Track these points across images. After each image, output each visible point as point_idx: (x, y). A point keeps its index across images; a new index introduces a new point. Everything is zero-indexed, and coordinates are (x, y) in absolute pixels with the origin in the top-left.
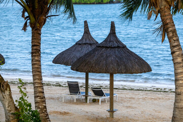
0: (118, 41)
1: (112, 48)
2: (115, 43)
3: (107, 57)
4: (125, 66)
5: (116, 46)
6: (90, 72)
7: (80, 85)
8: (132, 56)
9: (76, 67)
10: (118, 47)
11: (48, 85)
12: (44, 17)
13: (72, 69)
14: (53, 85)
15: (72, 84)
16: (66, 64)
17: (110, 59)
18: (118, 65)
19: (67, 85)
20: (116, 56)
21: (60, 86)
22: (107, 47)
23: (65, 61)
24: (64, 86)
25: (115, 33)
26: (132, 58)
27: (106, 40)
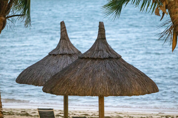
0: (109, 50)
1: (101, 59)
2: (105, 52)
3: (94, 73)
4: (120, 84)
5: (107, 56)
6: (70, 95)
7: (56, 113)
8: (131, 70)
9: (50, 88)
10: (110, 58)
11: (10, 114)
12: (3, 18)
13: (44, 91)
14: (18, 114)
15: (45, 113)
16: (36, 84)
17: (98, 76)
18: (110, 84)
19: (37, 113)
20: (106, 70)
21: (27, 115)
22: (93, 59)
23: (34, 79)
24: (33, 115)
25: (105, 38)
26: (130, 74)
27: (92, 49)
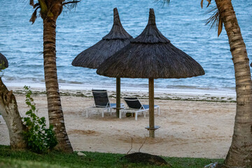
0: (159, 34)
1: (152, 44)
2: (155, 37)
3: (145, 56)
4: (170, 68)
5: (157, 41)
6: (122, 77)
7: (109, 94)
8: (179, 54)
9: (105, 70)
10: (159, 43)
11: (66, 95)
12: (60, 5)
13: (98, 73)
14: (74, 95)
15: (98, 94)
16: (91, 67)
17: (148, 59)
18: (160, 67)
19: (92, 95)
20: (157, 55)
21: (82, 96)
22: (144, 43)
23: (89, 62)
24: (88, 95)
25: (155, 24)
26: (178, 58)
27: (143, 34)
